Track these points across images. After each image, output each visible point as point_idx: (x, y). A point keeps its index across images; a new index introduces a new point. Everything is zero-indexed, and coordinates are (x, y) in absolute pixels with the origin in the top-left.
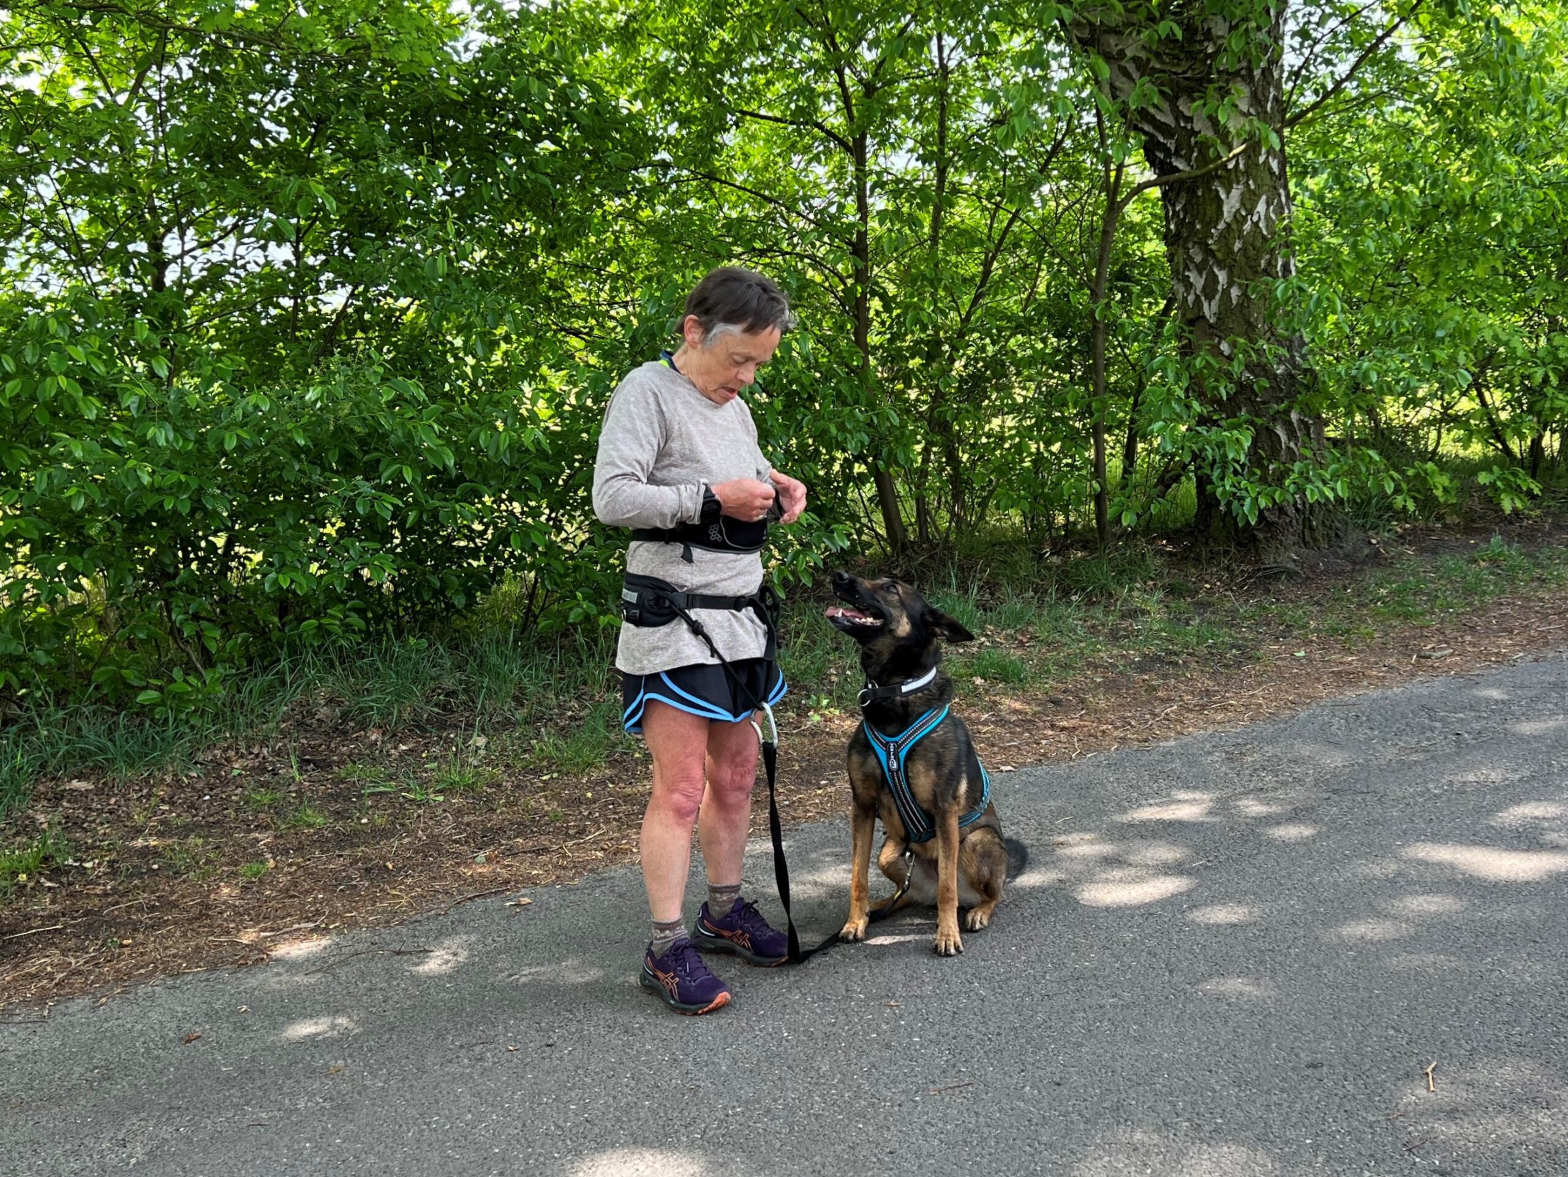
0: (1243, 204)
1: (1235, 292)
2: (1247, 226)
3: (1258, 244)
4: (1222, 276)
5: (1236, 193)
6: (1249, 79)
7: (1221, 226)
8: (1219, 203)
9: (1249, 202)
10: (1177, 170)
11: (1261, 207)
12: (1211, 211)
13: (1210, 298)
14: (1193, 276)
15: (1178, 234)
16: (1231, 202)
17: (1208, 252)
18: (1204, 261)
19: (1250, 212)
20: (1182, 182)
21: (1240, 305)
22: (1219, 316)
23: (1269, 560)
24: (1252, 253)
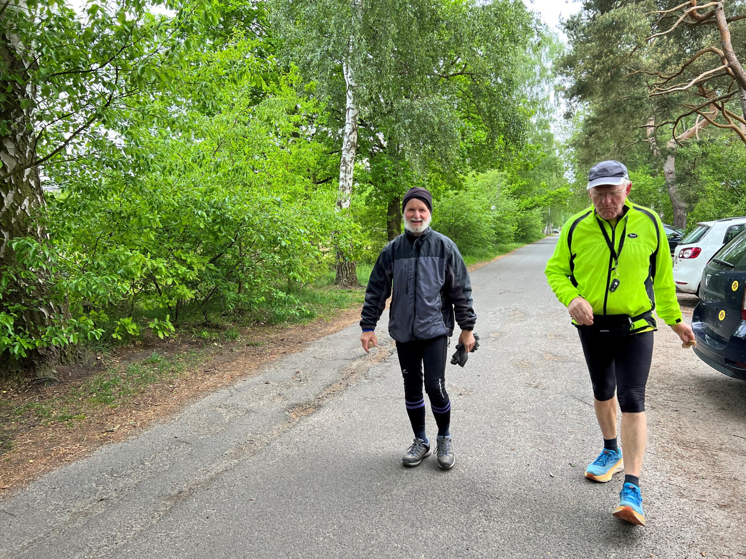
0: (15, 200)
2: (19, 211)
3: (26, 220)
4: (6, 235)
5: (10, 195)
6: (14, 140)
7: (4, 210)
8: (2, 199)
11: (26, 202)
16: (8, 199)
19: (20, 205)
23: (40, 375)
24: (22, 224)
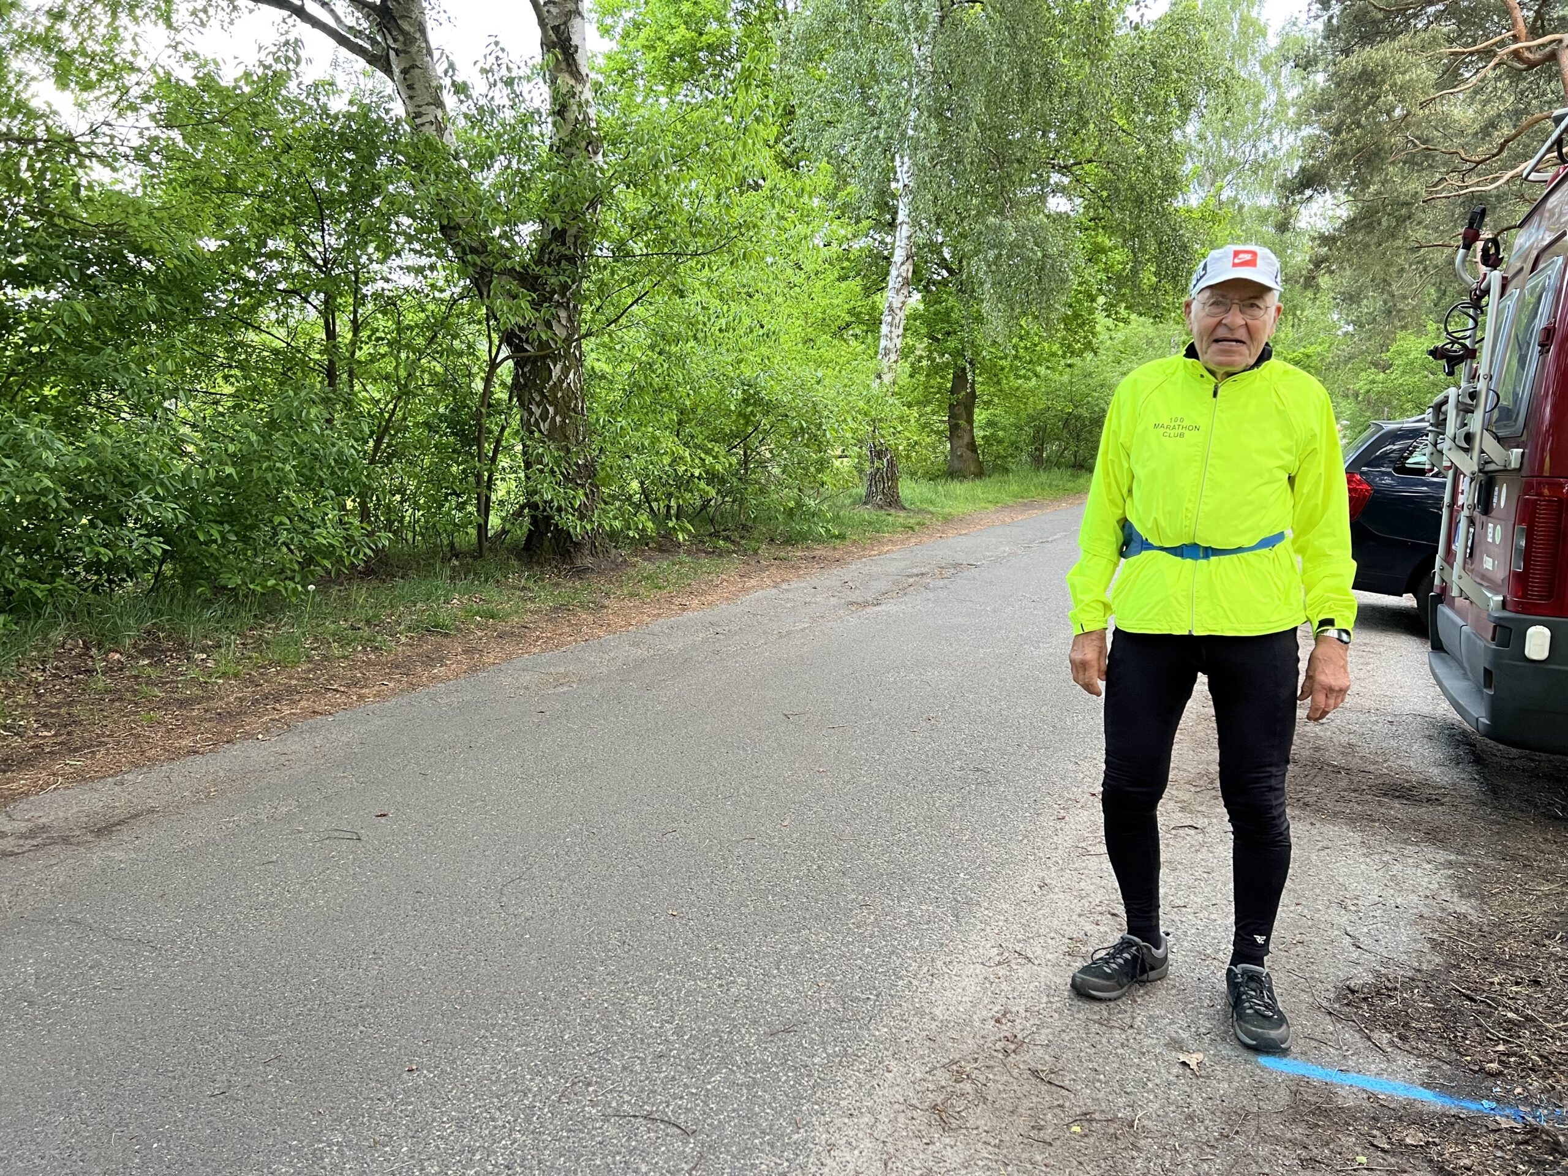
0: (562, 372)
1: (558, 419)
2: (565, 385)
3: (570, 395)
4: (551, 410)
5: (559, 367)
7: (551, 383)
8: (550, 371)
9: (566, 371)
10: (527, 351)
11: (571, 376)
12: (545, 374)
13: (544, 421)
14: (534, 408)
15: (526, 384)
16: (556, 371)
17: (543, 395)
18: (541, 400)
19: (566, 377)
20: (529, 357)
21: (561, 426)
22: (549, 430)
24: (567, 399)
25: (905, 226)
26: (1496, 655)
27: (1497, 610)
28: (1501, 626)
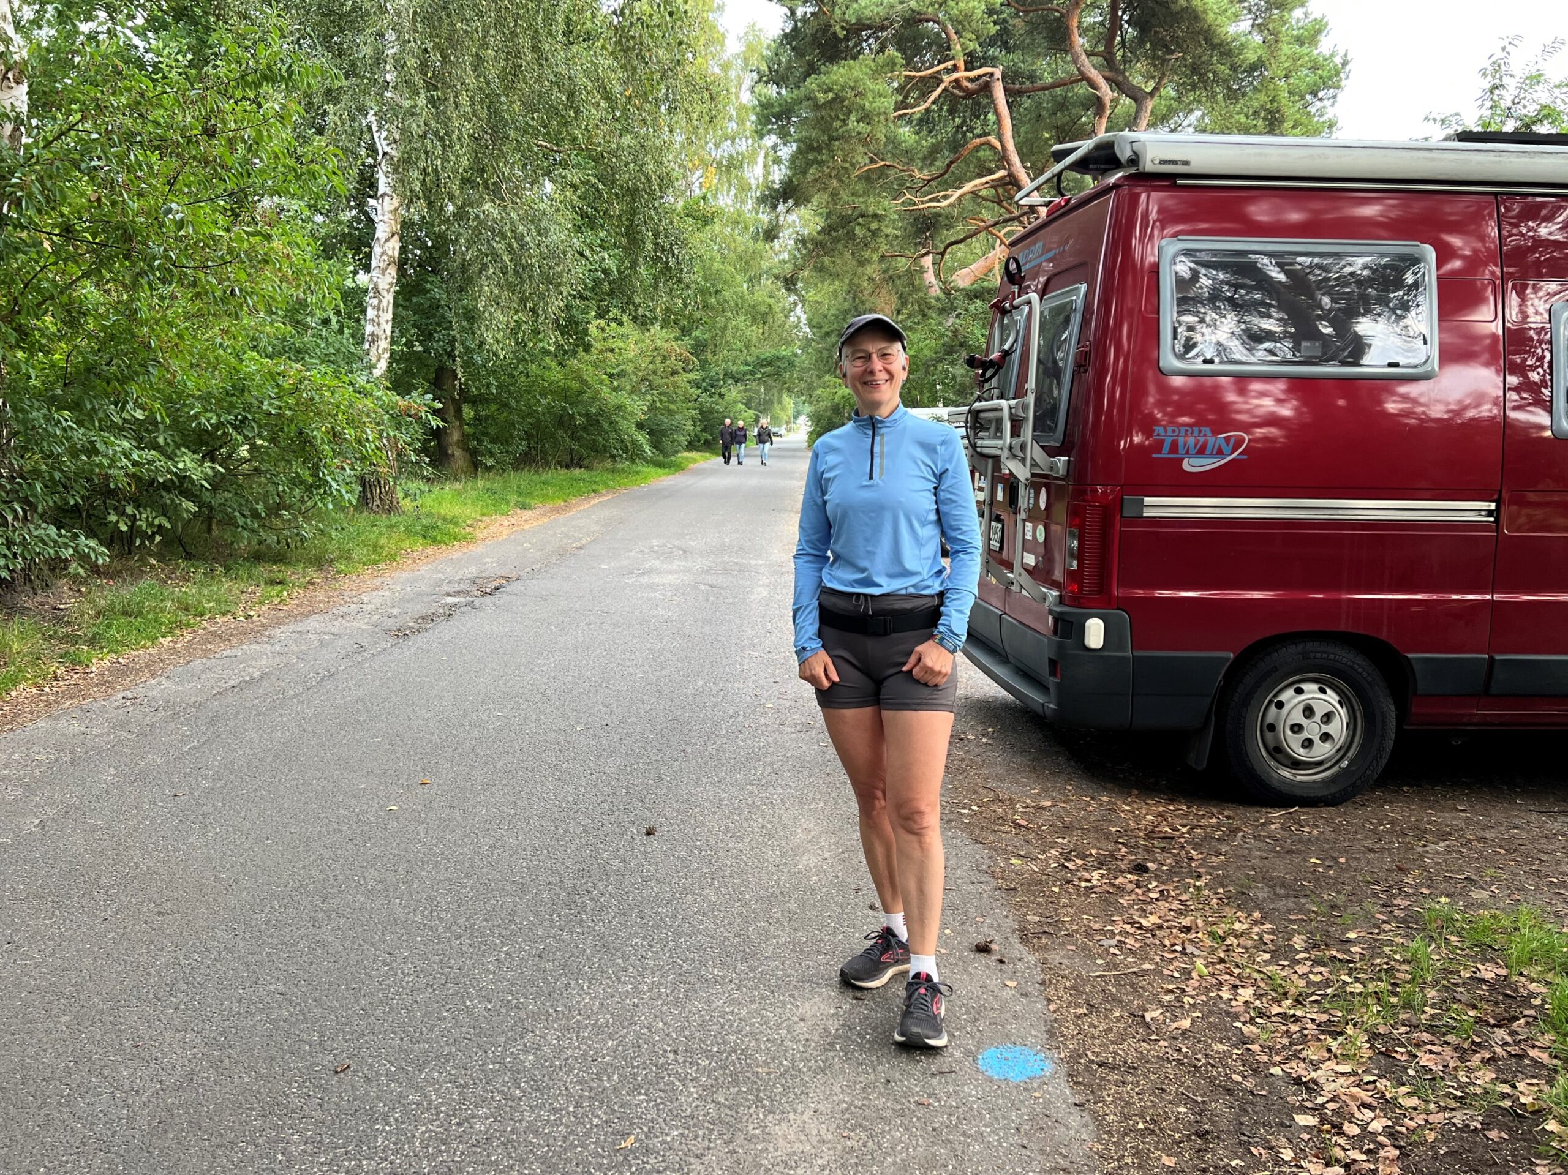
25: (387, 199)
26: (1060, 647)
27: (1055, 605)
28: (1063, 620)
